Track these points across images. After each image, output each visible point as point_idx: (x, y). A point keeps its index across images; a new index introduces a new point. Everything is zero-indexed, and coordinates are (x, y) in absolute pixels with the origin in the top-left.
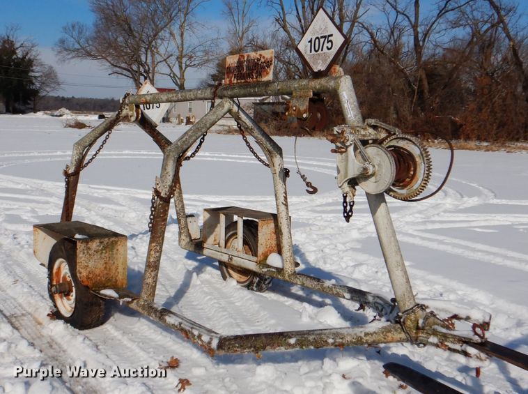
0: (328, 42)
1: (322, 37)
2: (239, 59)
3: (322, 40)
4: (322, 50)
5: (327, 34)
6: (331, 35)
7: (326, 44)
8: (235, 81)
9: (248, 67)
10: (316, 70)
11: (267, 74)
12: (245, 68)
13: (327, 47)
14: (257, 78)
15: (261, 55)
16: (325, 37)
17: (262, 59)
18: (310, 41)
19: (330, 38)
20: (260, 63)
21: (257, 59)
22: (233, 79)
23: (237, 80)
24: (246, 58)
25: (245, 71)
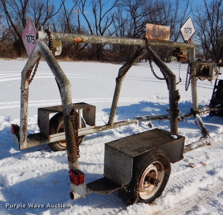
1: (189, 28)
2: (153, 27)
3: (188, 30)
4: (188, 33)
8: (152, 38)
9: (158, 32)
10: (185, 40)
11: (167, 37)
12: (157, 32)
13: (190, 32)
14: (162, 38)
15: (164, 28)
17: (165, 30)
18: (185, 28)
19: (191, 29)
20: (164, 31)
21: (163, 29)
22: (150, 36)
23: (153, 38)
24: (157, 28)
25: (157, 34)
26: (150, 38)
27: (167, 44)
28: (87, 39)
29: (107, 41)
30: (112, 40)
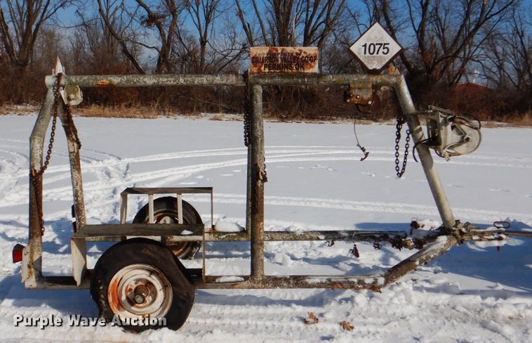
0: (384, 48)
1: (377, 44)
2: (270, 51)
3: (377, 47)
4: (377, 53)
5: (383, 43)
6: (388, 44)
7: (381, 50)
8: (266, 71)
9: (284, 59)
10: (370, 68)
11: (311, 67)
12: (279, 60)
13: (383, 52)
14: (297, 69)
15: (301, 50)
16: (381, 44)
17: (303, 54)
18: (365, 46)
19: (386, 46)
20: (301, 57)
21: (296, 53)
22: (263, 68)
23: (269, 69)
24: (279, 51)
25: (280, 62)
26: (261, 71)
27: (306, 80)
28: (119, 80)
29: (156, 81)
30: (166, 80)
